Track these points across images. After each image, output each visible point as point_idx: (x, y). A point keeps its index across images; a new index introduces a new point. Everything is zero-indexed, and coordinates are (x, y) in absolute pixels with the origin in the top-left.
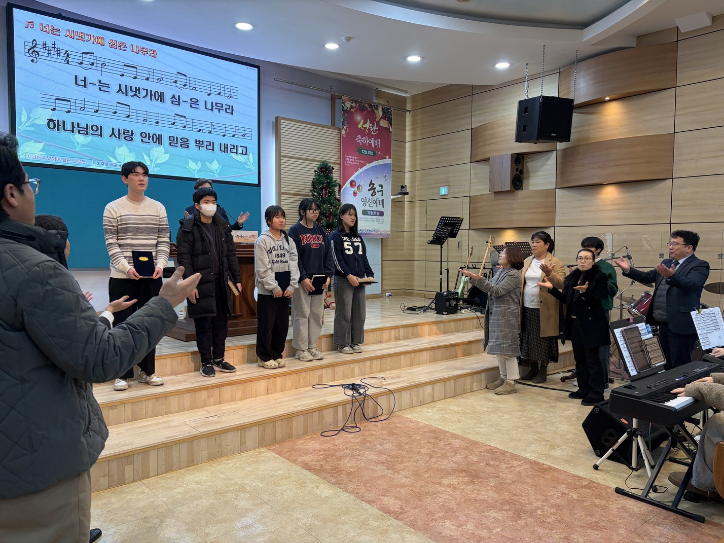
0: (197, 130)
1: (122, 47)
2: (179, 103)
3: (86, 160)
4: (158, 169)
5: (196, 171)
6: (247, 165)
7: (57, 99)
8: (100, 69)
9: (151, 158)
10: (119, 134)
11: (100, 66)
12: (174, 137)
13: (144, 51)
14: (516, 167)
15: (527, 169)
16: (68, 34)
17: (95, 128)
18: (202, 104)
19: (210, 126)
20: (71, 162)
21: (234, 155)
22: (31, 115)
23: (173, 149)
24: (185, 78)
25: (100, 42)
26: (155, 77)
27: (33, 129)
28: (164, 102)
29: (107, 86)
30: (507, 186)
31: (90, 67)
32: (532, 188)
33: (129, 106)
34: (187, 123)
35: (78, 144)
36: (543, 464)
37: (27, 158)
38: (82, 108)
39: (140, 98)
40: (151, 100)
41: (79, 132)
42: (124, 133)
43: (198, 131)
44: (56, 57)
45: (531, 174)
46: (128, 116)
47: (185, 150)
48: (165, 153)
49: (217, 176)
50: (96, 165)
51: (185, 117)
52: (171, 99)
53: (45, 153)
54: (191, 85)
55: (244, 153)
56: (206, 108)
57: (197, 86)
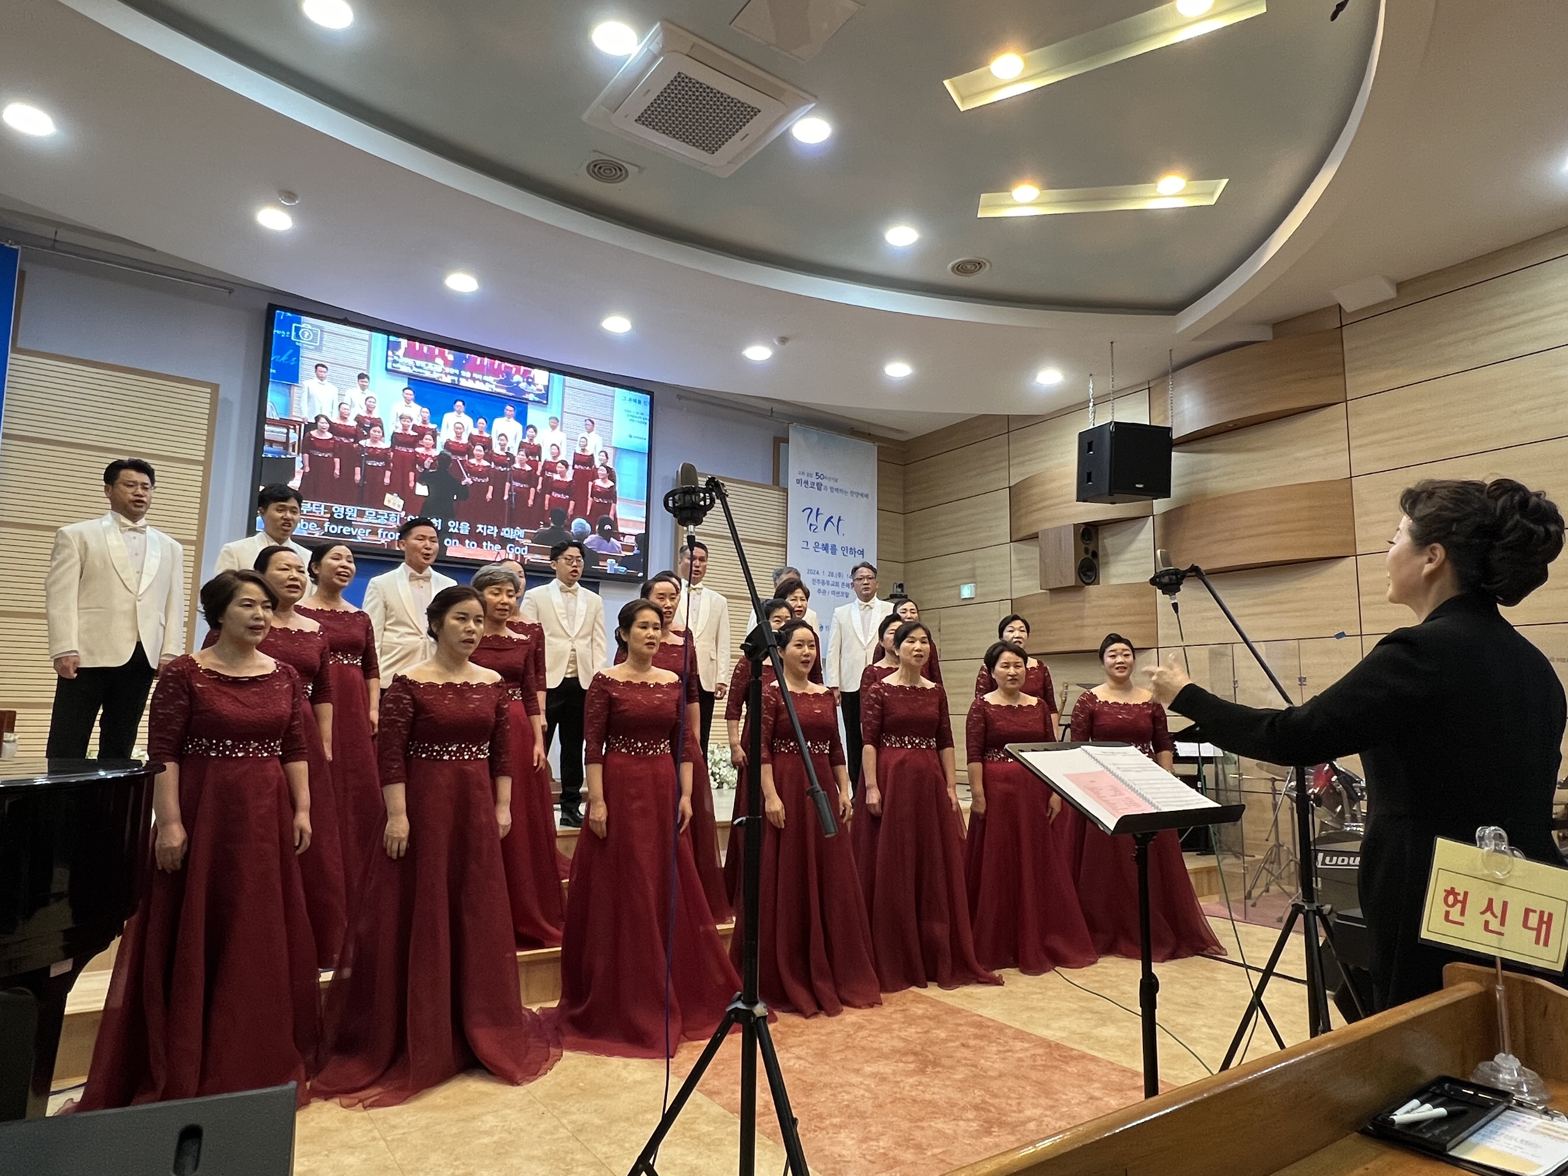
14: (1083, 546)
15: (1104, 548)
30: (1071, 579)
32: (1114, 581)
36: (1072, 1049)
45: (1112, 558)
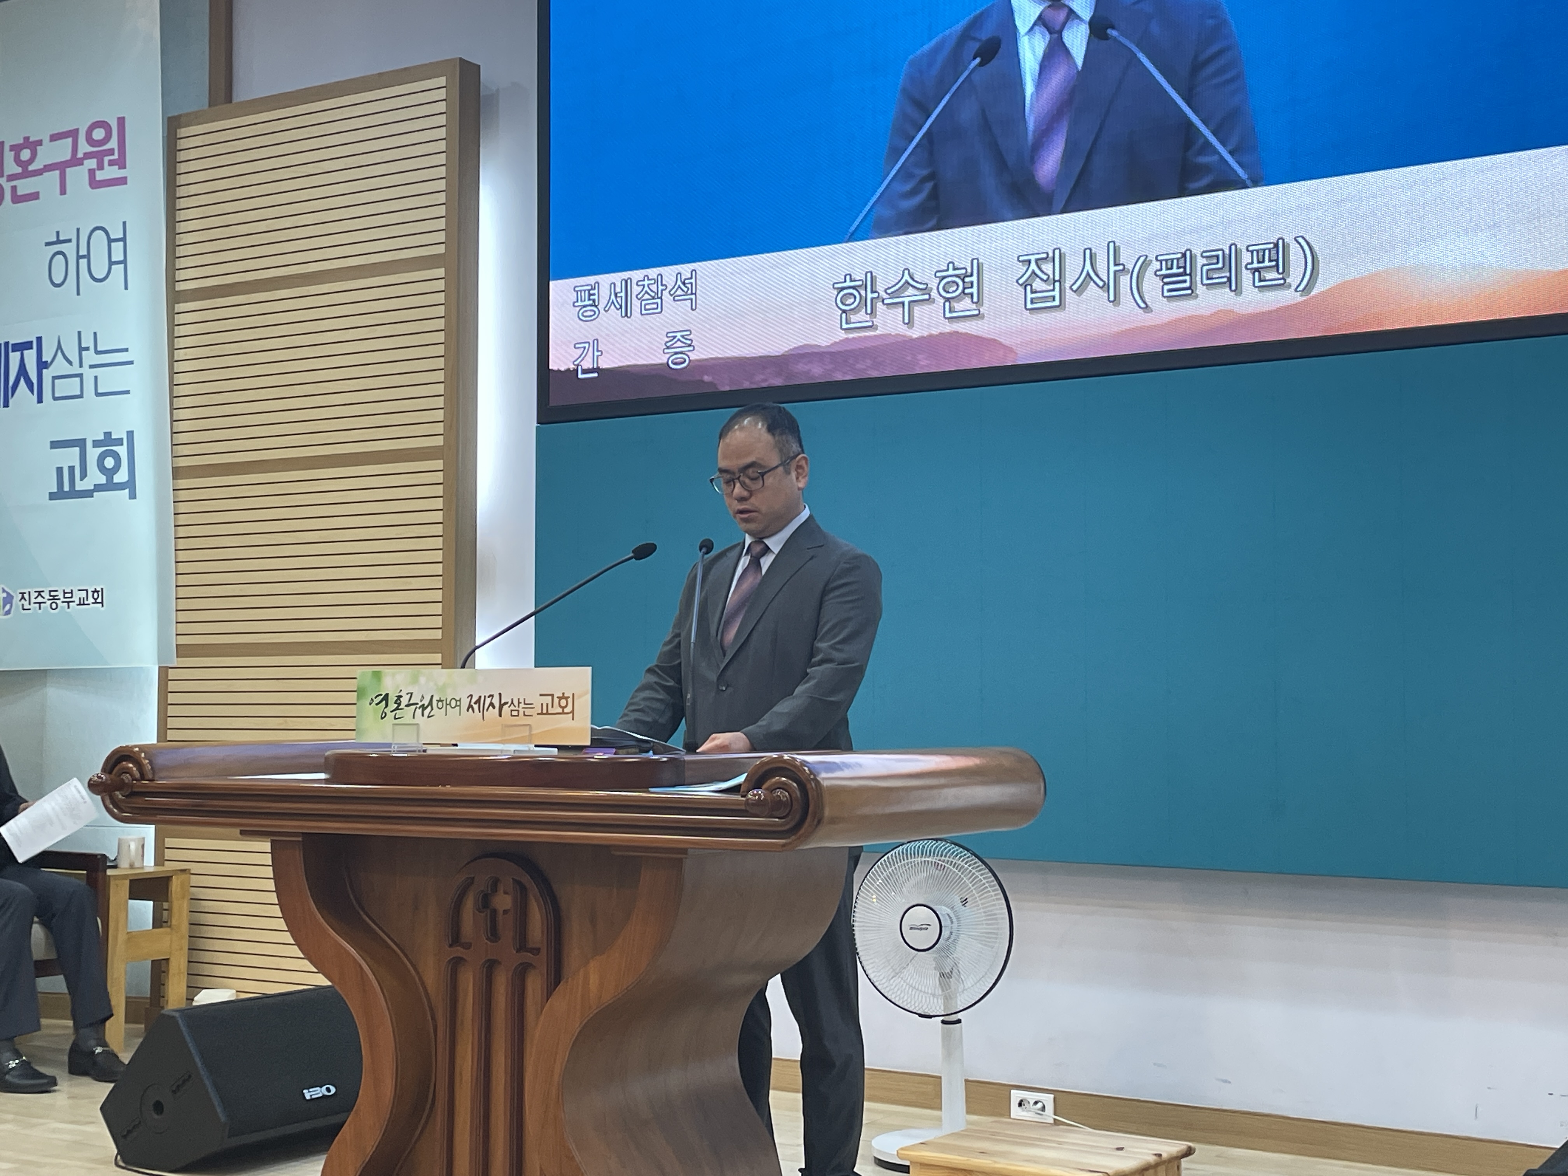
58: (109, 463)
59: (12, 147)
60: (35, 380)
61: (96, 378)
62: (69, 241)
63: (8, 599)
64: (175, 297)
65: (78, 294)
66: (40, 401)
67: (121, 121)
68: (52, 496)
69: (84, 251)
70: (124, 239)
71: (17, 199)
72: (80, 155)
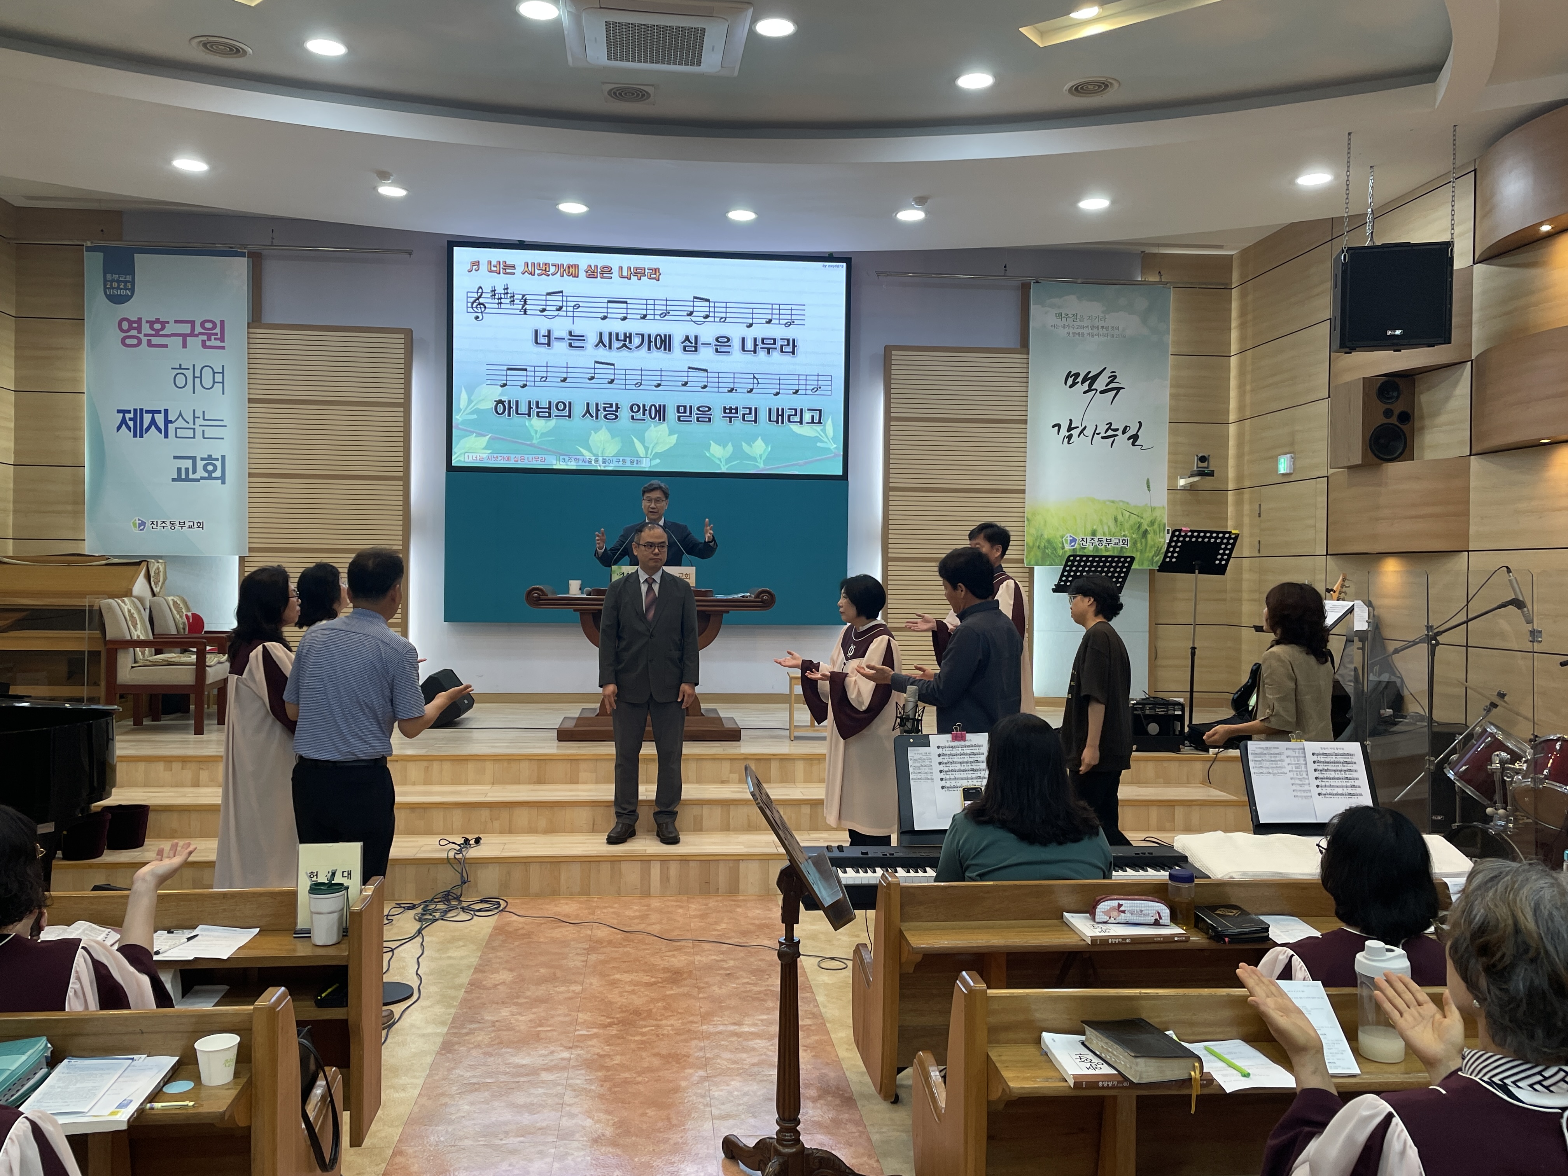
0: (726, 390)
1: (606, 272)
2: (696, 348)
3: (546, 456)
4: (658, 461)
5: (723, 462)
6: (822, 441)
7: (509, 369)
8: (570, 314)
9: (646, 444)
10: (598, 410)
11: (571, 309)
12: (685, 407)
13: (639, 273)
14: (1382, 407)
16: (526, 269)
17: (561, 407)
18: (736, 344)
19: (751, 381)
20: (526, 461)
21: (795, 428)
22: (472, 398)
23: (684, 426)
24: (707, 304)
25: (572, 271)
26: (656, 312)
27: (475, 416)
28: (670, 350)
29: (581, 338)
31: (556, 313)
33: (613, 365)
34: (709, 380)
35: (536, 434)
37: (466, 460)
38: (543, 377)
39: (631, 349)
40: (649, 349)
41: (538, 416)
42: (605, 410)
43: (729, 391)
44: (509, 306)
46: (612, 382)
47: (703, 427)
48: (670, 435)
49: (762, 466)
50: (561, 463)
51: (706, 371)
52: (682, 343)
53: (490, 451)
54: (716, 315)
55: (816, 420)
56: (743, 350)
57: (728, 315)
58: (210, 468)
59: (147, 322)
60: (162, 427)
61: (203, 431)
62: (189, 369)
63: (143, 524)
64: (250, 401)
65: (194, 393)
66: (166, 436)
67: (222, 322)
68: (173, 480)
69: (197, 374)
70: (223, 373)
71: (150, 344)
72: (196, 332)
